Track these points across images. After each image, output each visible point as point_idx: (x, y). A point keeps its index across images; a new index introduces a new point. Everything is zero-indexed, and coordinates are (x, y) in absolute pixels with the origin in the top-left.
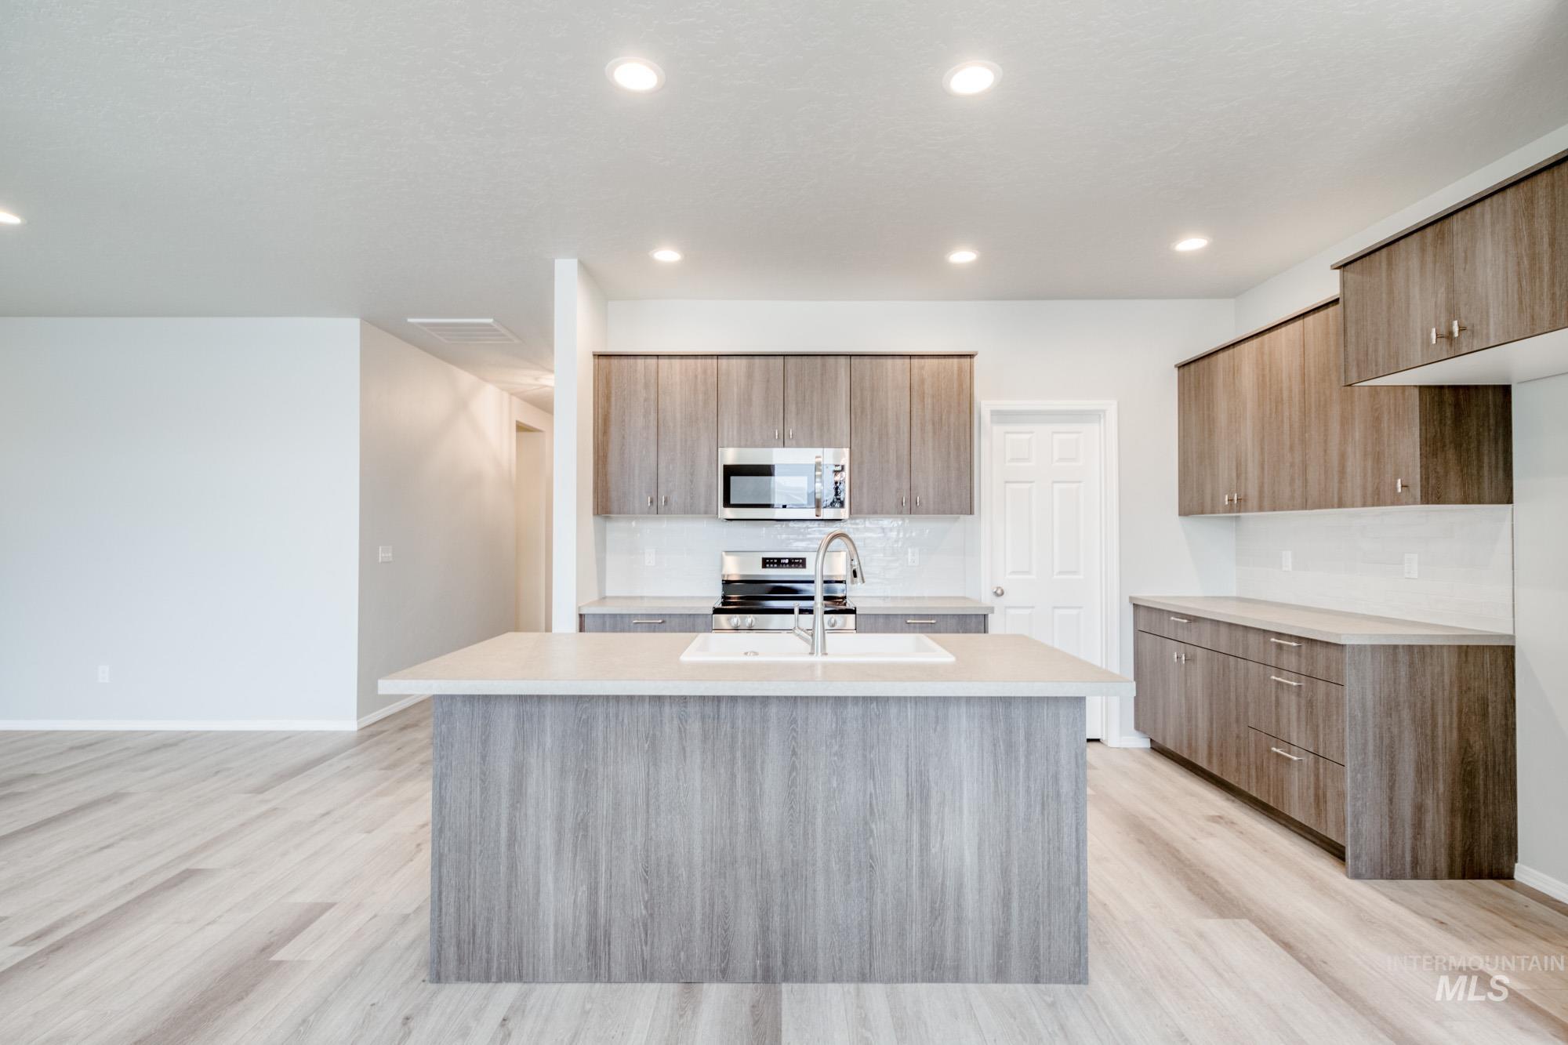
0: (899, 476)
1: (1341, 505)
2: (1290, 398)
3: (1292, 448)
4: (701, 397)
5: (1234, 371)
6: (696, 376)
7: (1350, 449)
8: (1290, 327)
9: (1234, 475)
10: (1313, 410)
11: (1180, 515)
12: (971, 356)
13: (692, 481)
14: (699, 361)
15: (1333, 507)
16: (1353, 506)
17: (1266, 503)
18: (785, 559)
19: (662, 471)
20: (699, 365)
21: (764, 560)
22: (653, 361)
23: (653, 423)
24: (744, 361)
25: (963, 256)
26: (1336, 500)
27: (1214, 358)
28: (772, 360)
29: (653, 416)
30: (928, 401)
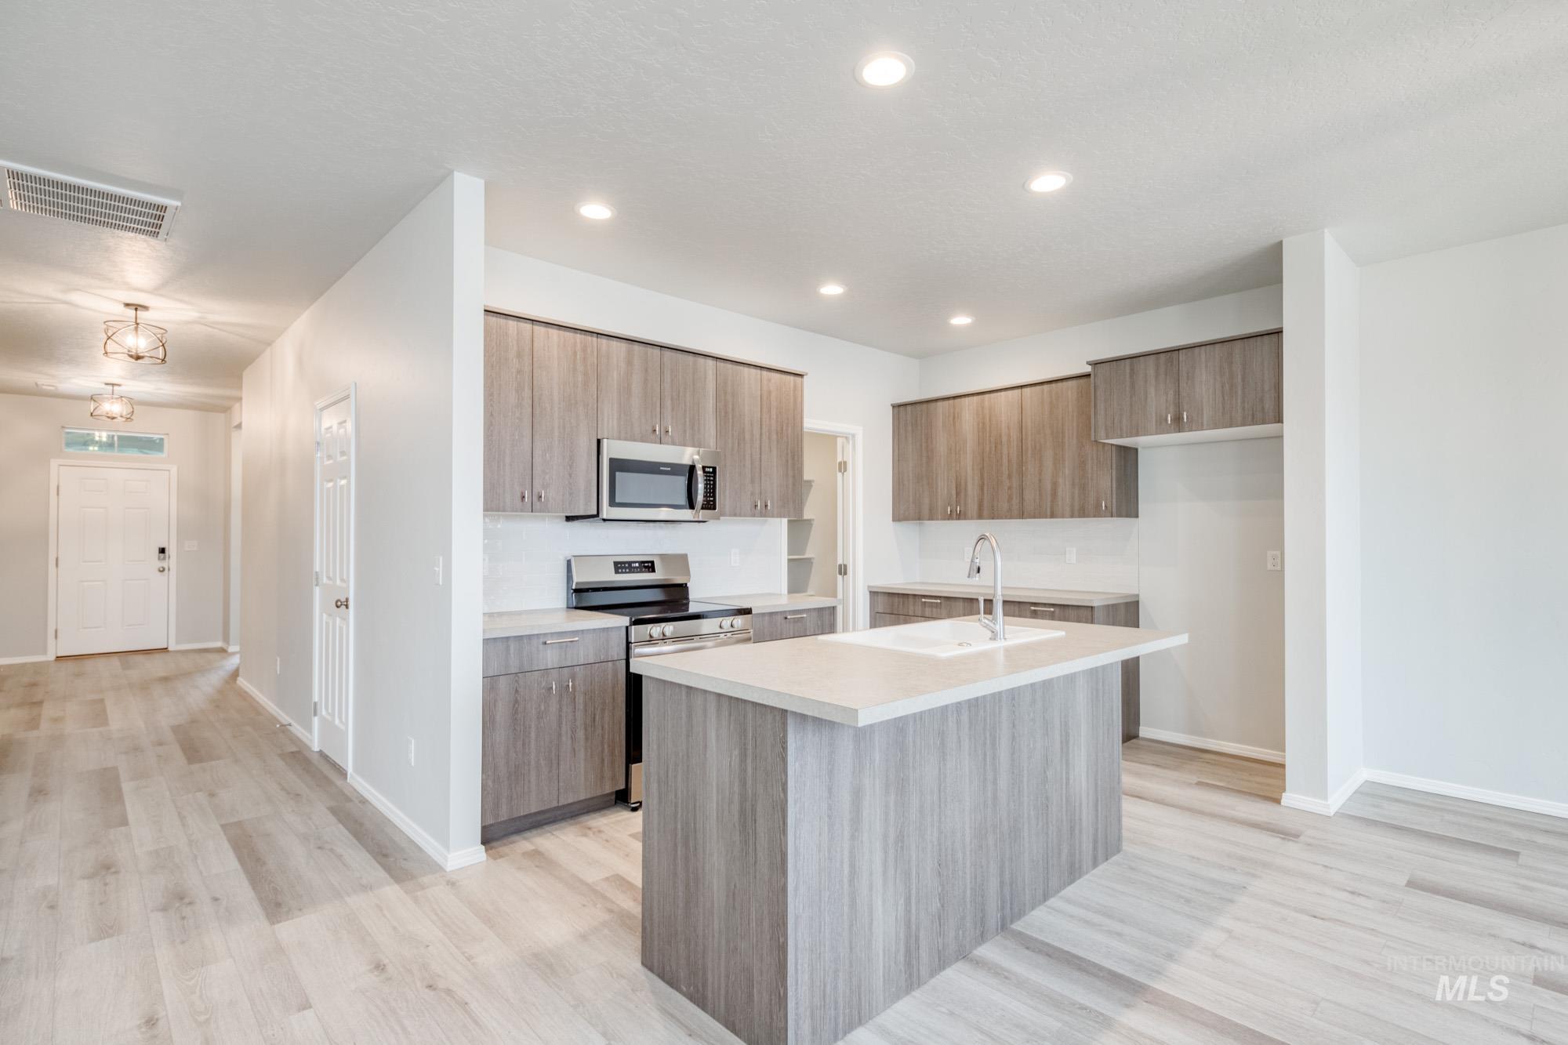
0: (752, 481)
1: (1053, 516)
2: (1009, 441)
3: (1010, 477)
4: (580, 378)
5: (955, 418)
6: (575, 353)
7: (1061, 480)
8: (1010, 393)
9: (954, 492)
10: (1030, 452)
11: (893, 520)
12: (801, 376)
13: (570, 475)
14: (579, 337)
15: (1046, 517)
16: (1063, 517)
17: (985, 513)
18: (635, 562)
19: (537, 460)
20: (578, 341)
21: (616, 564)
22: (528, 326)
23: (527, 402)
24: (623, 345)
25: (832, 289)
26: (1049, 513)
27: (933, 404)
28: (650, 350)
29: (527, 393)
30: (774, 412)
